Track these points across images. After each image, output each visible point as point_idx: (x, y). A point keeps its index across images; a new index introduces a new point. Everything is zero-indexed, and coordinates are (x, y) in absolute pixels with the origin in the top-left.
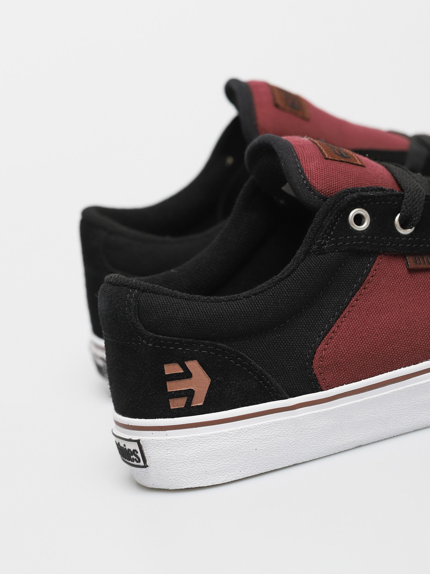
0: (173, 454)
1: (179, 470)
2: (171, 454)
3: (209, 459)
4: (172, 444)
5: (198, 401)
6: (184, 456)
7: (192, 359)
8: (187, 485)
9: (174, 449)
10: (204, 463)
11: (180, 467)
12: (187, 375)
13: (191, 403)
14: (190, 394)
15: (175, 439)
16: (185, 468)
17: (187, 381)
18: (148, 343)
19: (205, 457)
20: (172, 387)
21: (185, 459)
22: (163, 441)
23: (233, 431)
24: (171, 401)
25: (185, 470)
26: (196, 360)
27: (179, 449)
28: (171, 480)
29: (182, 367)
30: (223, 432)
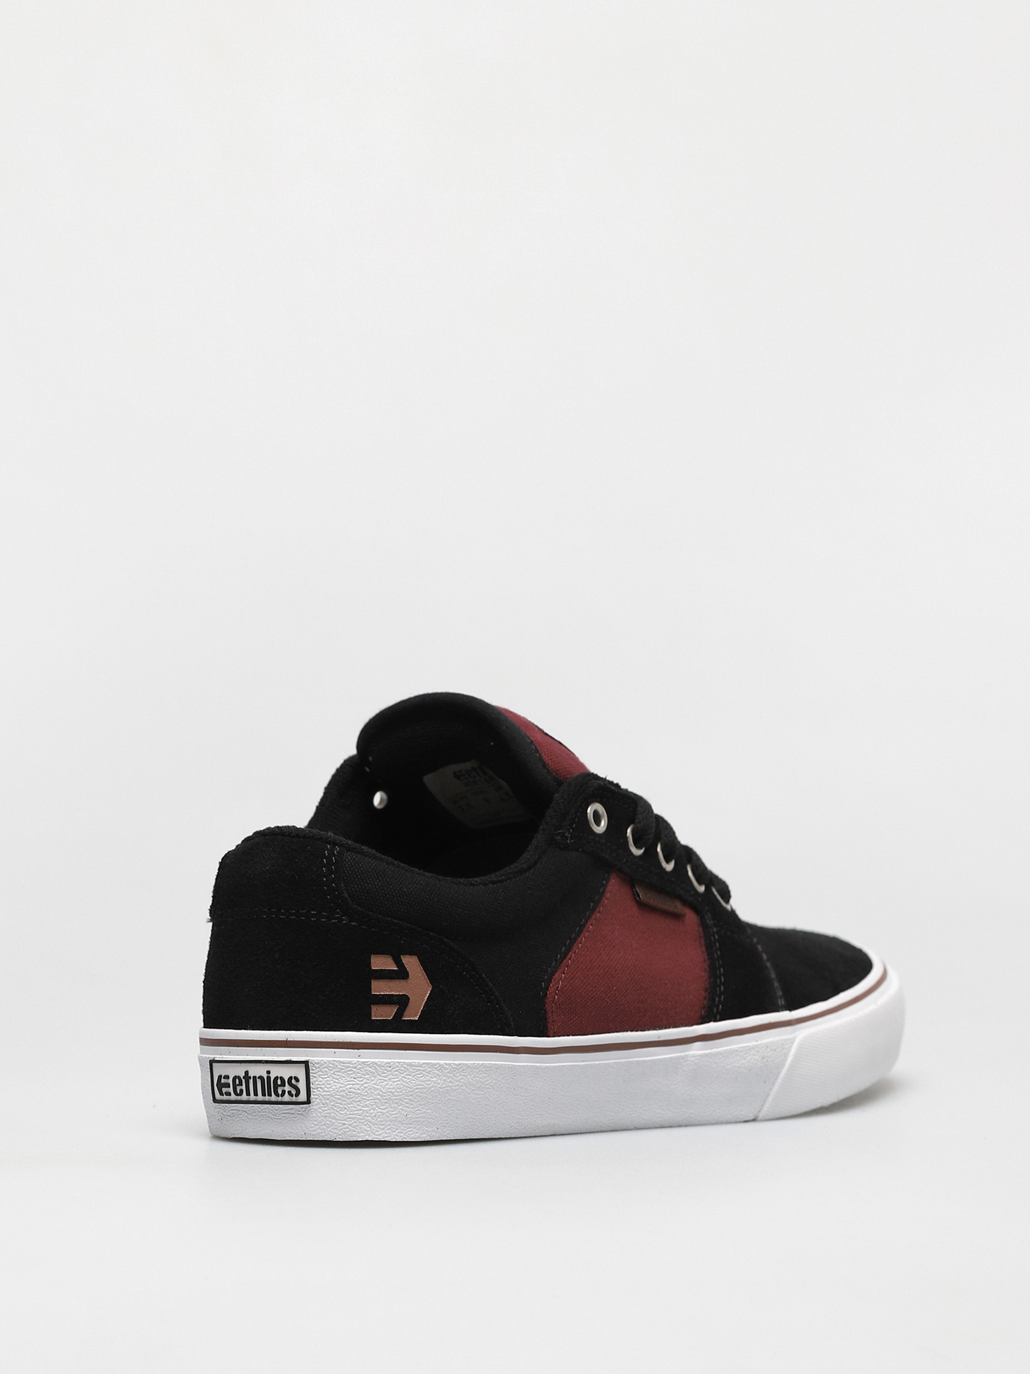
0: (363, 1085)
1: (364, 1111)
2: (358, 1084)
3: (411, 1101)
4: (365, 1070)
5: (413, 1014)
6: (378, 1089)
7: (411, 954)
8: (369, 1135)
9: (365, 1078)
10: (401, 1104)
11: (367, 1106)
12: (402, 974)
13: (402, 1015)
14: (402, 1002)
15: (372, 1062)
16: (374, 1109)
17: (402, 983)
18: (350, 922)
19: (406, 1096)
20: (379, 988)
21: (379, 1094)
22: (352, 1064)
23: (450, 1064)
24: (374, 1009)
25: (372, 1111)
26: (416, 955)
27: (373, 1078)
28: (345, 1126)
29: (396, 963)
30: (438, 1063)
